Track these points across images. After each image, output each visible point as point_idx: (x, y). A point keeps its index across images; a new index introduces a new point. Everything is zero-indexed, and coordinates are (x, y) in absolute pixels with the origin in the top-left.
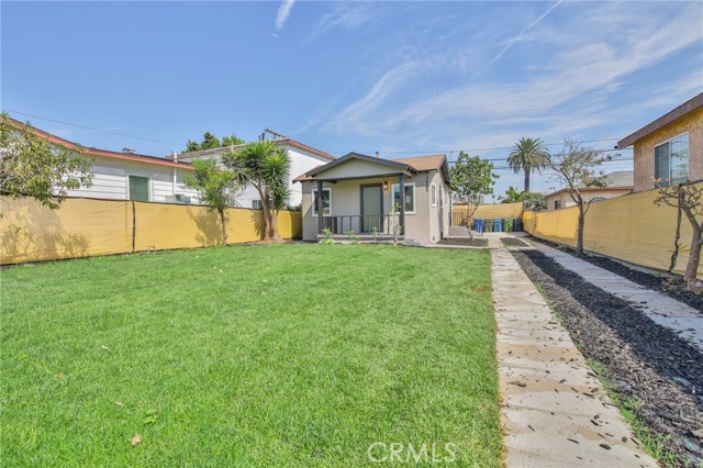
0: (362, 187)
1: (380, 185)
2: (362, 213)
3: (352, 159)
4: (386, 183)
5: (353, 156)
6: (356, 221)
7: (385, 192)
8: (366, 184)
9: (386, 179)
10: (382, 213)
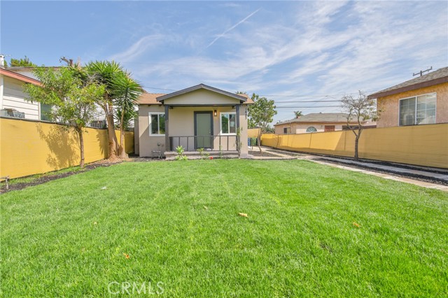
0: (196, 113)
1: (211, 112)
2: (195, 134)
3: (201, 89)
4: (215, 111)
5: (203, 87)
6: (192, 140)
7: (214, 118)
8: (199, 111)
9: (215, 108)
10: (212, 134)
